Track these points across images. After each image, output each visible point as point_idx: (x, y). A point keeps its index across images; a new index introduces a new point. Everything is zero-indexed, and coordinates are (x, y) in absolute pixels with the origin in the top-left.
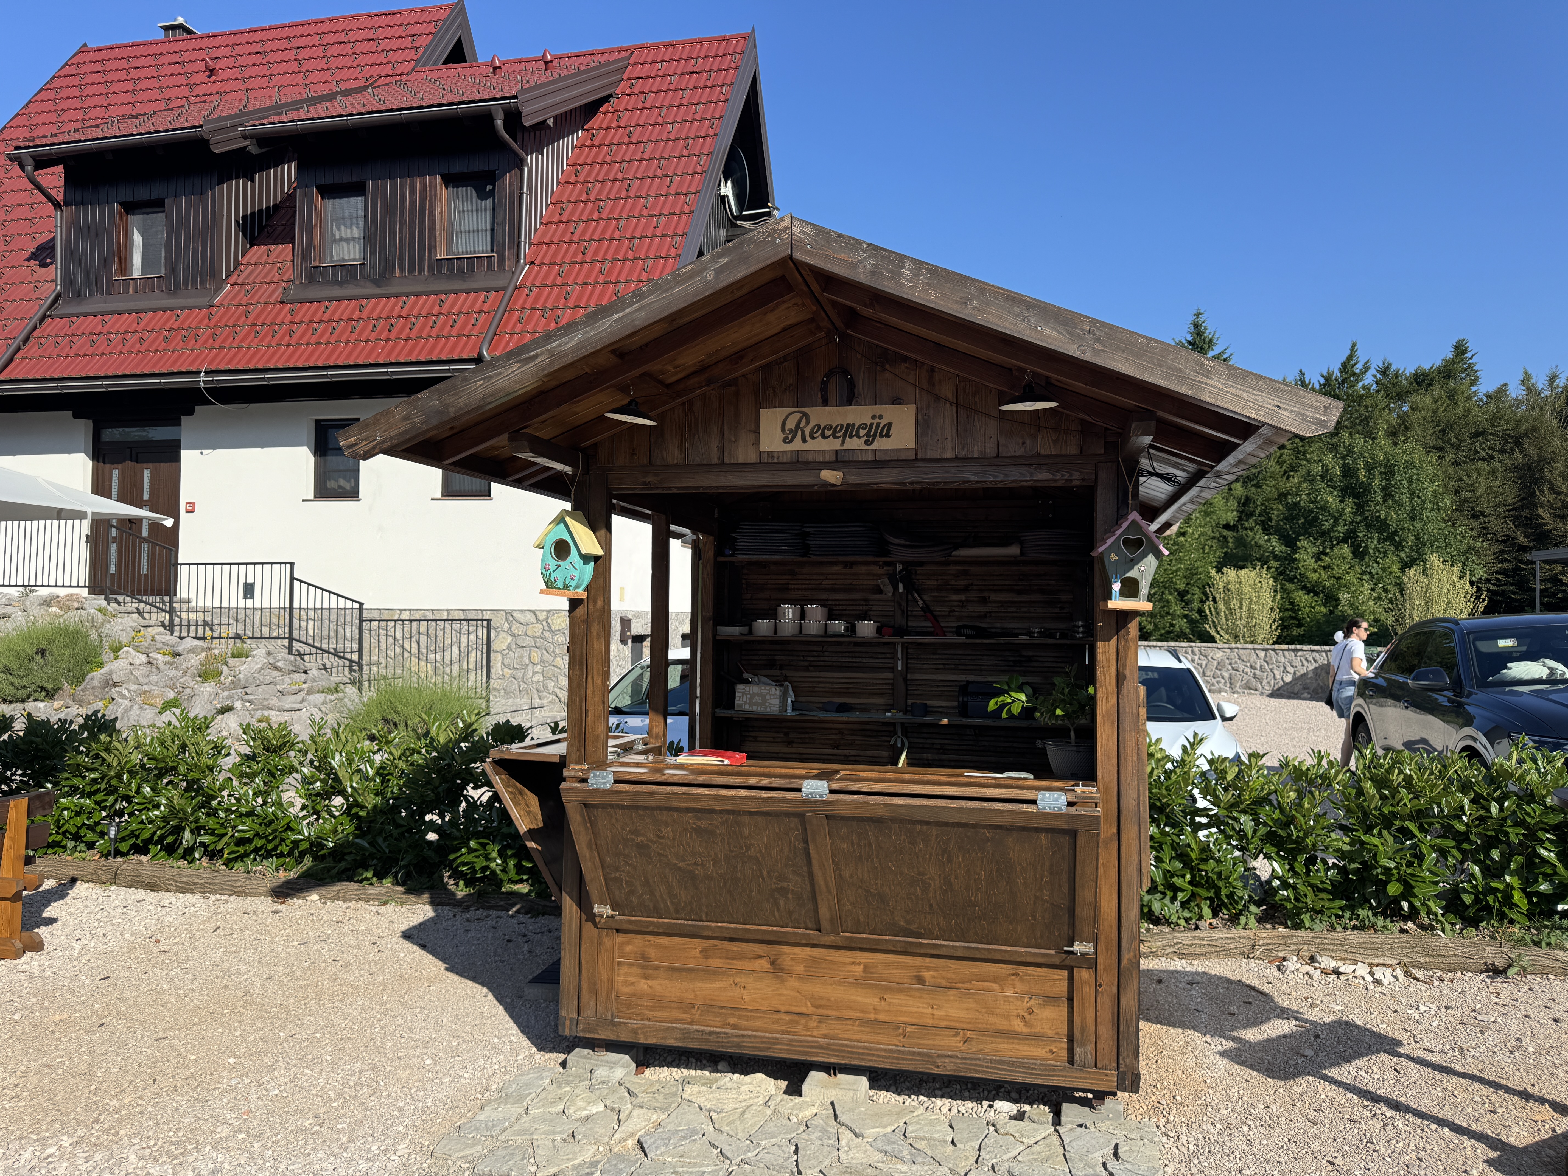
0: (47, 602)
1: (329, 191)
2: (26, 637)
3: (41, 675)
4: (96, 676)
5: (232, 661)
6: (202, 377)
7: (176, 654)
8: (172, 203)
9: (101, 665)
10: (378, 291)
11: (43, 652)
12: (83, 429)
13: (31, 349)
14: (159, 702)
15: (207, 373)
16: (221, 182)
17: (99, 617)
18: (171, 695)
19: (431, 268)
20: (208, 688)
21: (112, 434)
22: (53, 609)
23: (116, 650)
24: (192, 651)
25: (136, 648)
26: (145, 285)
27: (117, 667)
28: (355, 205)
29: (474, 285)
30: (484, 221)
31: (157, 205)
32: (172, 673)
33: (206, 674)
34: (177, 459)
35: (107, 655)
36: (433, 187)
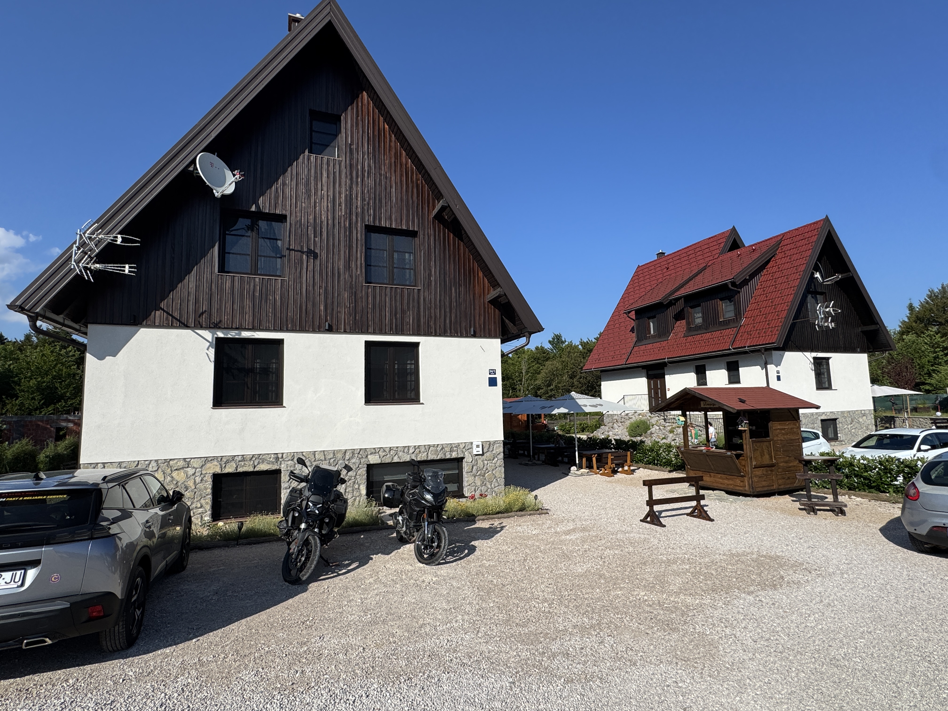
0: (639, 415)
1: (692, 307)
2: (635, 423)
3: (638, 432)
4: (649, 432)
5: (677, 429)
6: (666, 360)
7: (665, 427)
8: (657, 316)
9: (650, 429)
10: (706, 331)
11: (638, 426)
12: (645, 371)
13: (632, 356)
14: (661, 438)
15: (668, 358)
16: (667, 309)
17: (649, 418)
18: (663, 436)
19: (719, 324)
20: (671, 435)
21: (650, 373)
22: (641, 416)
23: (653, 426)
24: (668, 426)
25: (657, 426)
26: (654, 337)
27: (653, 430)
28: (699, 309)
29: (730, 327)
30: (732, 308)
31: (654, 317)
32: (664, 431)
33: (671, 431)
34: (664, 378)
35: (651, 427)
36: (717, 302)
